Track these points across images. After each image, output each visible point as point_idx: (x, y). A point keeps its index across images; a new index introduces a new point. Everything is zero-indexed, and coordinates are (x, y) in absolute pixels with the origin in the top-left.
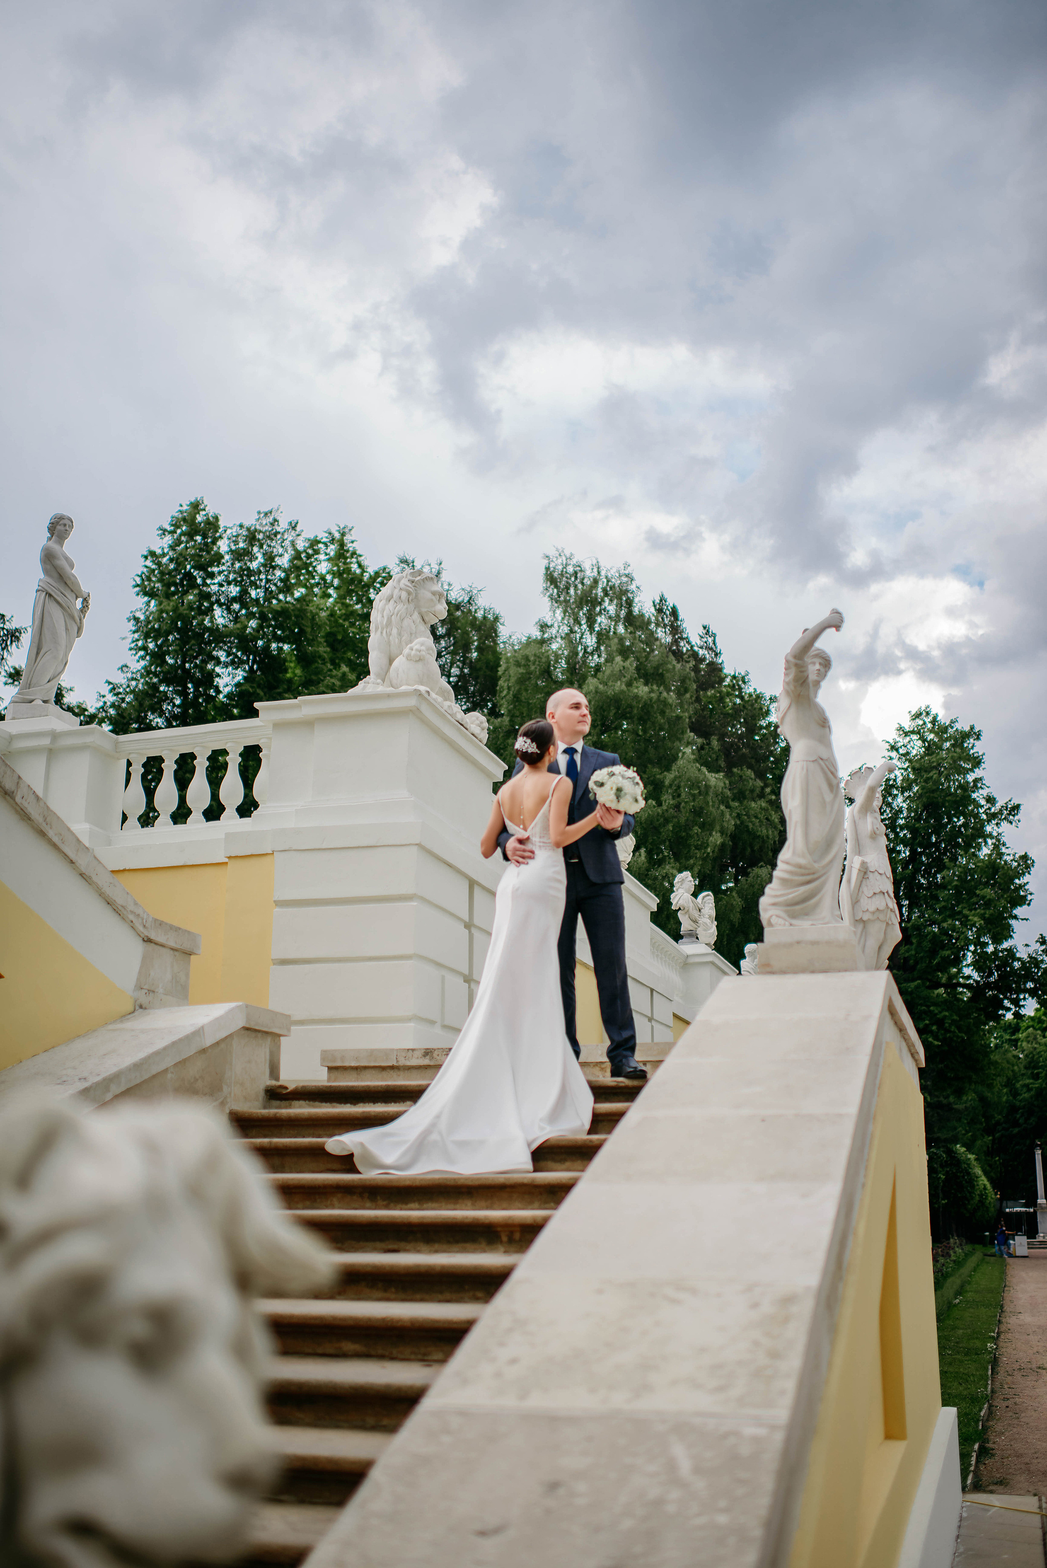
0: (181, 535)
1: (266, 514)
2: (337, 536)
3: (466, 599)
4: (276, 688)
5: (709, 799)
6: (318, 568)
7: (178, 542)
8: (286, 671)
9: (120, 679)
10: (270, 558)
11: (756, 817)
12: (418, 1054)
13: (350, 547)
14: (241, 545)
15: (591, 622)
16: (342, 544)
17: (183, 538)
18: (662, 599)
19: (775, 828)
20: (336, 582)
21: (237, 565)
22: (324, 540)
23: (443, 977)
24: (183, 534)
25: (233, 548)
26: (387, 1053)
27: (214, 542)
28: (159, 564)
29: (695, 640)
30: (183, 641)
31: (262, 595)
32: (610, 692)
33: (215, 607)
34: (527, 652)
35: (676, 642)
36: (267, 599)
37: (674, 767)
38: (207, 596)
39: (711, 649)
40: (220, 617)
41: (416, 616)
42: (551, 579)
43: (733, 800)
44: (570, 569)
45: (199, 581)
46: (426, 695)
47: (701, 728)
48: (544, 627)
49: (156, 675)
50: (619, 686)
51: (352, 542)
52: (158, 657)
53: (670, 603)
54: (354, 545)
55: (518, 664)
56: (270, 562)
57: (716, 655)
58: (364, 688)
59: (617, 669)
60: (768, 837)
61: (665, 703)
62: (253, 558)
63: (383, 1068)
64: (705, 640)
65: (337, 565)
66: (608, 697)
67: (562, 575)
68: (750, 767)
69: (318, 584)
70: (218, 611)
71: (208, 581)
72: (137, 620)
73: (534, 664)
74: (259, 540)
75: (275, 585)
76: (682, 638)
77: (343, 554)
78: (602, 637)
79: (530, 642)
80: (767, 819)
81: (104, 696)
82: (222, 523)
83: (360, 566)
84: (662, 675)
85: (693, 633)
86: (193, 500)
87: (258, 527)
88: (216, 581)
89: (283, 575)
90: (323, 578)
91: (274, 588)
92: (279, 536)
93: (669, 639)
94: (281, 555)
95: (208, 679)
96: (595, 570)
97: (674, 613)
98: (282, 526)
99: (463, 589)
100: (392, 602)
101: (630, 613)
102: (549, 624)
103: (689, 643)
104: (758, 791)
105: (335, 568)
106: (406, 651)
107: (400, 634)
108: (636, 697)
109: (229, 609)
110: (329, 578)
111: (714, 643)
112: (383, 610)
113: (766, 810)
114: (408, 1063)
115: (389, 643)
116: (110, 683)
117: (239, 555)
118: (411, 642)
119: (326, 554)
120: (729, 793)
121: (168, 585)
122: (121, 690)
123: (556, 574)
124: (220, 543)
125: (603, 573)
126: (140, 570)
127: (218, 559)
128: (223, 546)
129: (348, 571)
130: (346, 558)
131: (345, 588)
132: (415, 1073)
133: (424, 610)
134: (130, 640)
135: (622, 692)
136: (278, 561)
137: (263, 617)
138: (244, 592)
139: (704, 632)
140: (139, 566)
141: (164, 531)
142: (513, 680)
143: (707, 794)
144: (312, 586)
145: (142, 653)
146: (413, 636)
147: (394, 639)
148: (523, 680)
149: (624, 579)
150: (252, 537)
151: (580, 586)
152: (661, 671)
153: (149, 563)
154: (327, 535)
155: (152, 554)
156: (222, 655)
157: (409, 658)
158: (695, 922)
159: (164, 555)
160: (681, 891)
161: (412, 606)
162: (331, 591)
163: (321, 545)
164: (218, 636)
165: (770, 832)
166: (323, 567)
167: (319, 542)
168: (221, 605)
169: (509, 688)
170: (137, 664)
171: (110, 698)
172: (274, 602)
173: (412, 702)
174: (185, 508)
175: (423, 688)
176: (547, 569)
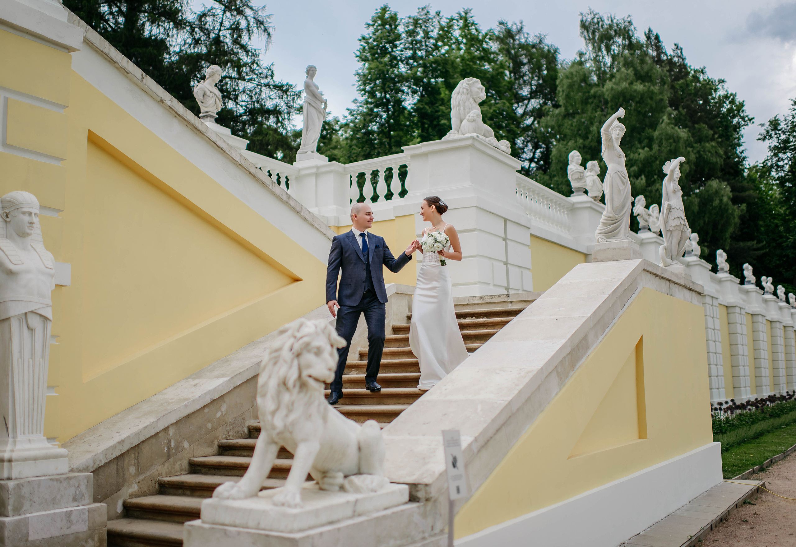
0: (377, 26)
1: (423, 9)
2: (463, 14)
3: (538, 41)
4: (436, 103)
5: (680, 145)
6: (454, 33)
7: (377, 30)
8: (440, 94)
9: (353, 107)
10: (426, 33)
11: (709, 152)
12: (477, 298)
13: (470, 20)
14: (411, 27)
15: (608, 49)
16: (466, 20)
17: (379, 28)
18: (650, 31)
19: (721, 157)
20: (464, 41)
21: (410, 39)
22: (457, 18)
23: (493, 264)
24: (379, 25)
25: (407, 29)
26: (464, 298)
27: (396, 28)
28: (367, 43)
29: (670, 52)
30: (384, 83)
31: (424, 54)
32: (620, 89)
33: (400, 63)
34: (572, 70)
35: (659, 55)
36: (427, 56)
37: (658, 128)
38: (395, 58)
39: (680, 57)
40: (403, 69)
41: (471, 100)
42: (584, 26)
43: (696, 143)
44: (595, 20)
45: (390, 50)
46: (477, 138)
47: (674, 103)
48: (581, 54)
49: (371, 103)
50: (624, 85)
51: (472, 17)
52: (372, 94)
53: (655, 33)
54: (473, 19)
55: (567, 77)
56: (427, 36)
57: (683, 60)
58: (449, 136)
59: (623, 75)
60: (717, 162)
61: (652, 92)
62: (418, 34)
63: (464, 305)
64: (676, 52)
65: (464, 32)
66: (618, 92)
67: (590, 24)
68: (705, 123)
69: (454, 43)
70: (401, 65)
71: (394, 50)
72: (358, 74)
73: (576, 76)
74: (420, 24)
75: (431, 47)
76: (662, 53)
77: (466, 25)
78: (614, 57)
79: (574, 63)
80: (716, 152)
81: (346, 117)
82: (399, 16)
83: (477, 30)
84: (651, 77)
85: (669, 50)
86: (382, 6)
87: (419, 17)
88: (399, 48)
89: (434, 41)
90: (457, 39)
91: (430, 49)
92: (430, 20)
93: (655, 54)
94: (432, 31)
95: (399, 102)
96: (610, 20)
97: (657, 37)
98: (432, 13)
99: (536, 36)
100: (460, 95)
101: (630, 42)
102: (584, 52)
103: (666, 55)
104: (710, 137)
105: (463, 33)
106: (467, 117)
107: (464, 109)
108: (635, 91)
109: (407, 64)
110: (460, 39)
111: (681, 53)
112: (456, 99)
113: (715, 147)
114: (474, 302)
115: (460, 114)
116: (348, 110)
117: (411, 33)
118: (469, 112)
119: (458, 26)
120: (692, 139)
121: (373, 55)
122: (355, 113)
123: (587, 24)
124: (399, 28)
125: (615, 21)
126: (359, 47)
127: (398, 37)
128: (401, 29)
129: (470, 34)
130: (469, 27)
131: (469, 43)
132: (477, 306)
133: (475, 97)
134: (357, 86)
135: (626, 88)
136: (431, 34)
137: (424, 66)
138: (415, 53)
139: (675, 47)
140: (357, 46)
141: (369, 25)
142: (565, 87)
143: (678, 141)
144: (452, 44)
145: (363, 92)
146: (470, 109)
147: (462, 112)
148: (571, 86)
149: (627, 24)
150: (416, 22)
151: (601, 30)
152: (649, 74)
153: (363, 43)
154: (457, 15)
155: (364, 38)
156: (406, 89)
157: (468, 121)
158: (646, 221)
159: (371, 38)
160: (638, 206)
161: (469, 95)
162: (462, 46)
163: (454, 21)
164: (403, 79)
165: (718, 160)
166: (457, 33)
167: (453, 19)
168: (402, 61)
169: (563, 91)
170: (362, 99)
171: (350, 117)
172: (431, 57)
173: (470, 142)
174: (379, 10)
175: (475, 135)
176: (582, 21)
